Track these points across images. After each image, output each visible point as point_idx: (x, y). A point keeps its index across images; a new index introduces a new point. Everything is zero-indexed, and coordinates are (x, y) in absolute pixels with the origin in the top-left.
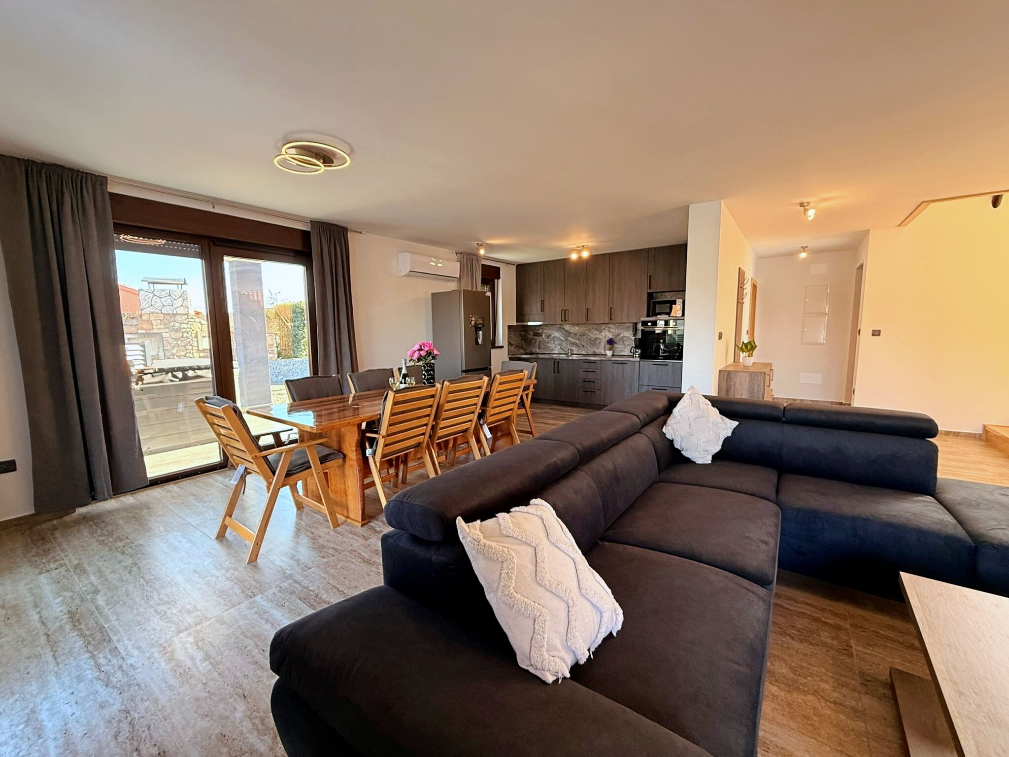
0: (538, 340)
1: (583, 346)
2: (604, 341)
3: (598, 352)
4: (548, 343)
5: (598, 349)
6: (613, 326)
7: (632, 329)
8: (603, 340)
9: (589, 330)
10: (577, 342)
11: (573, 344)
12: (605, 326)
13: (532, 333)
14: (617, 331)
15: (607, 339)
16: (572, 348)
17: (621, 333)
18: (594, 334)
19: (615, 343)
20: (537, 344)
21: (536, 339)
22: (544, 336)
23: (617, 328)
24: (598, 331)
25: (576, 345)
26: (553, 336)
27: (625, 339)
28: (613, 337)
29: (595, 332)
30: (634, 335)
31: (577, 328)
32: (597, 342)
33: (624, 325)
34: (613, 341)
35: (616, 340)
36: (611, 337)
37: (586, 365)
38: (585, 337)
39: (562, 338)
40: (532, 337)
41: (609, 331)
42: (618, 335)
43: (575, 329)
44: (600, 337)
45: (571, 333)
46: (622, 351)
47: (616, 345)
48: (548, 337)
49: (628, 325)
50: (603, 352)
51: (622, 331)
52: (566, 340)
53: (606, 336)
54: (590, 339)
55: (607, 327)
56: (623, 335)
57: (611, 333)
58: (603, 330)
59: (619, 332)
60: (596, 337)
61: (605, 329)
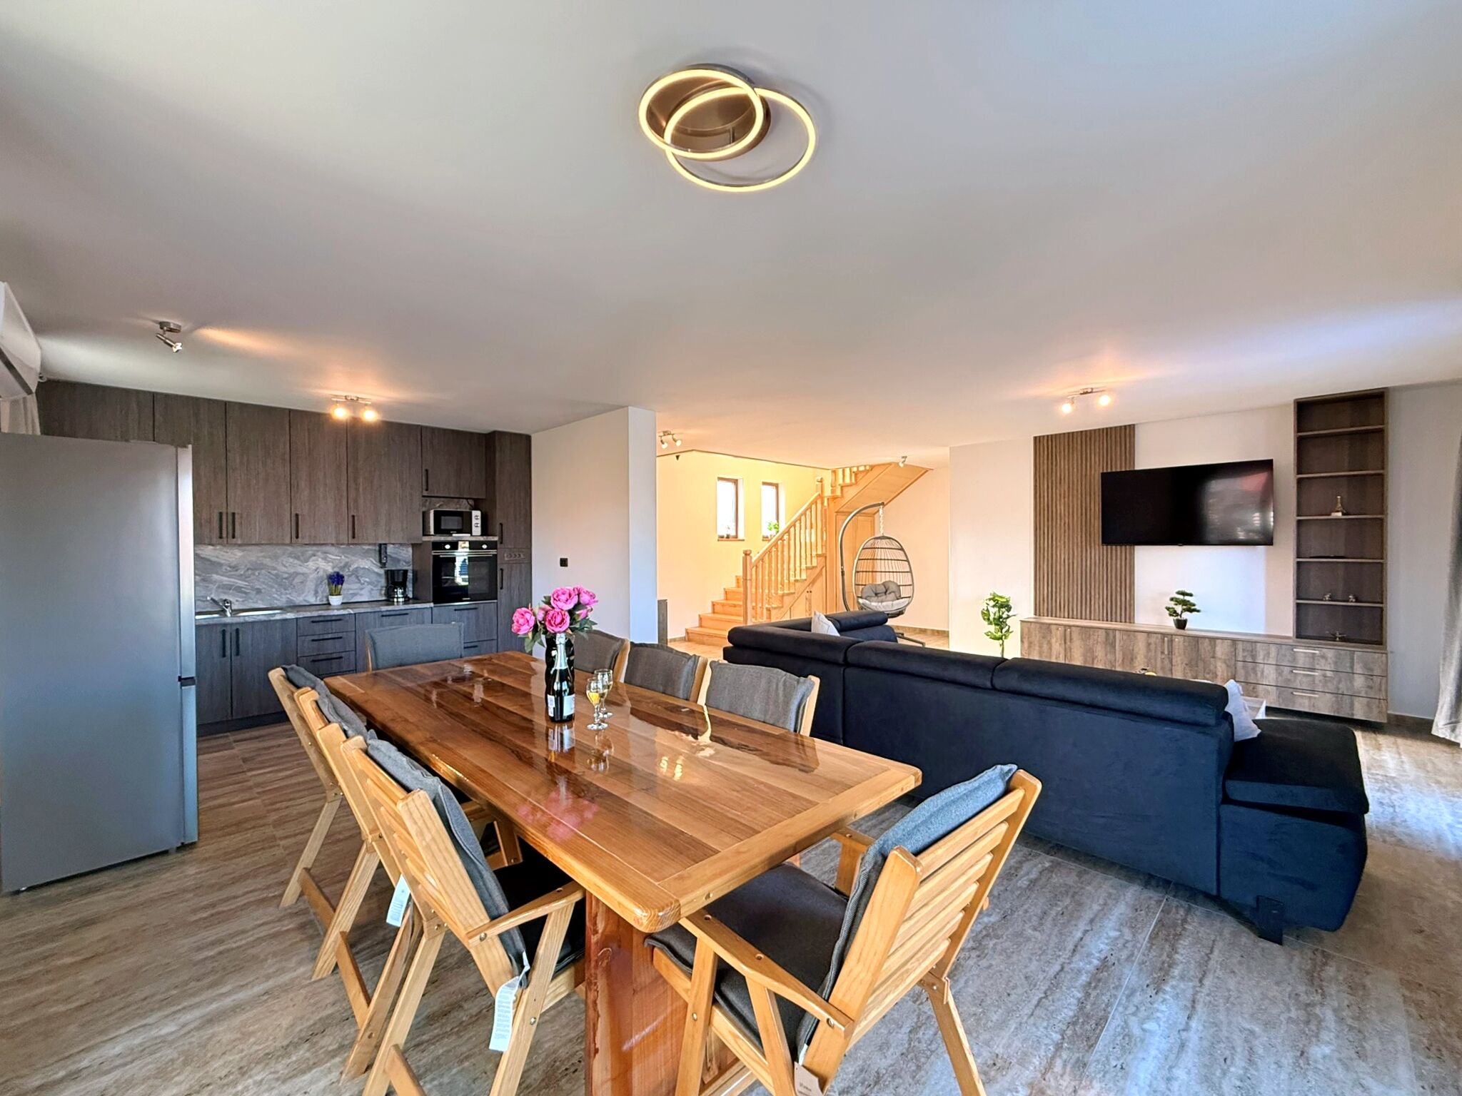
1: (259, 591)
3: (299, 600)
5: (299, 595)
6: (333, 549)
7: (374, 556)
8: (311, 576)
9: (275, 557)
10: (241, 583)
12: (315, 548)
15: (325, 573)
17: (354, 562)
18: (286, 565)
19: (345, 580)
23: (343, 553)
24: (297, 558)
27: (361, 572)
28: (339, 569)
29: (291, 560)
30: (383, 566)
32: (297, 580)
33: (359, 547)
35: (344, 575)
37: (318, 628)
38: (263, 571)
41: (325, 559)
42: (347, 565)
43: (233, 557)
44: (304, 570)
45: (220, 565)
46: (354, 595)
47: (345, 584)
49: (367, 547)
50: (315, 601)
51: (353, 558)
53: (317, 568)
54: (277, 575)
55: (318, 551)
56: (356, 566)
57: (329, 562)
58: (311, 557)
59: (347, 560)
60: (292, 571)
61: (314, 555)
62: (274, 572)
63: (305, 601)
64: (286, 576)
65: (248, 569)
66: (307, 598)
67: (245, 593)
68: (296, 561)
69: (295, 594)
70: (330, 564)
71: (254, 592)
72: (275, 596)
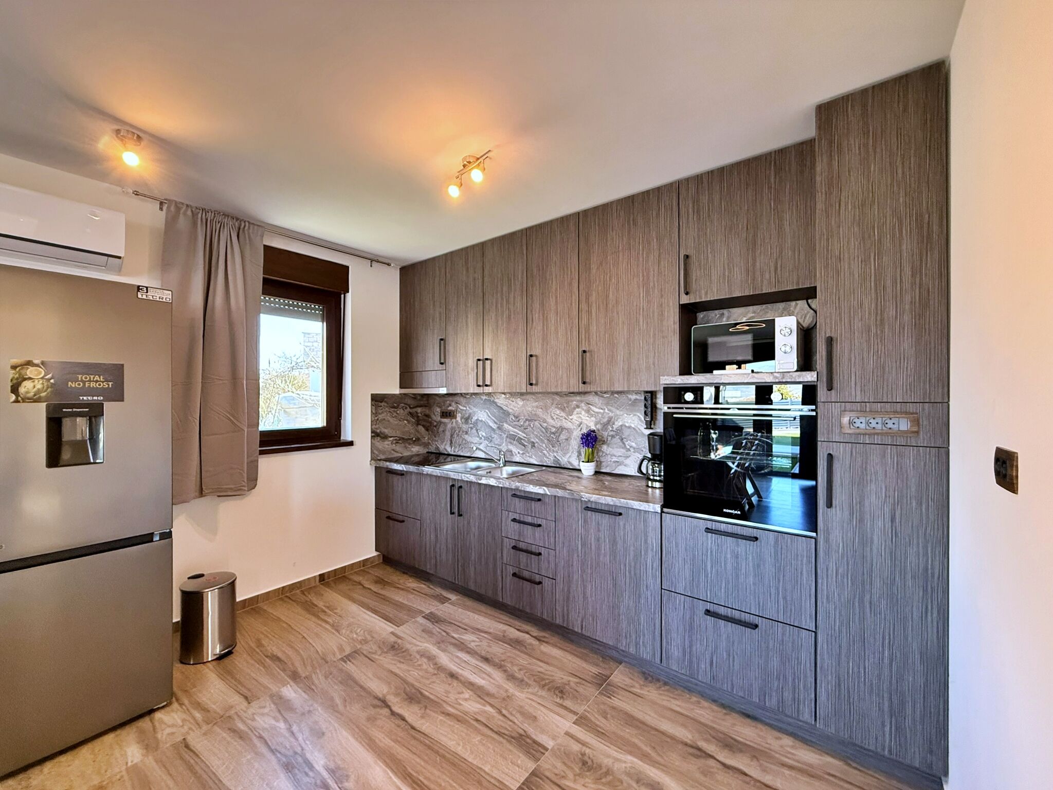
0: (449, 426)
1: (534, 445)
2: (577, 434)
3: (564, 461)
4: (467, 433)
5: (565, 454)
6: (596, 399)
7: (643, 409)
8: (575, 433)
9: (545, 408)
10: (521, 435)
11: (512, 438)
12: (578, 398)
13: (438, 410)
14: (608, 413)
15: (585, 431)
16: (511, 447)
17: (618, 417)
18: (554, 417)
19: (604, 442)
20: (448, 434)
21: (445, 424)
22: (458, 419)
23: (607, 404)
24: (563, 410)
25: (520, 441)
26: (475, 418)
27: (626, 433)
28: (599, 426)
29: (558, 412)
30: (649, 425)
31: (521, 403)
32: (563, 437)
33: (623, 398)
34: (595, 439)
35: (605, 434)
36: (593, 428)
37: (519, 504)
38: (537, 423)
39: (491, 424)
40: (439, 418)
41: (588, 411)
42: (610, 422)
43: (516, 406)
44: (568, 425)
45: (509, 414)
46: (618, 463)
47: (605, 447)
48: (467, 420)
49: (633, 397)
50: (575, 463)
51: (618, 412)
52: (498, 428)
53: (581, 423)
54: (546, 429)
55: (582, 401)
56: (620, 424)
57: (592, 416)
58: (575, 409)
59: (611, 414)
60: (559, 425)
61: (578, 407)
62: (545, 424)
63: (569, 462)
64: (554, 430)
65: (526, 420)
66: (571, 460)
67: (524, 446)
68: (563, 414)
69: (560, 453)
70: (593, 419)
71: (530, 446)
72: (545, 452)
